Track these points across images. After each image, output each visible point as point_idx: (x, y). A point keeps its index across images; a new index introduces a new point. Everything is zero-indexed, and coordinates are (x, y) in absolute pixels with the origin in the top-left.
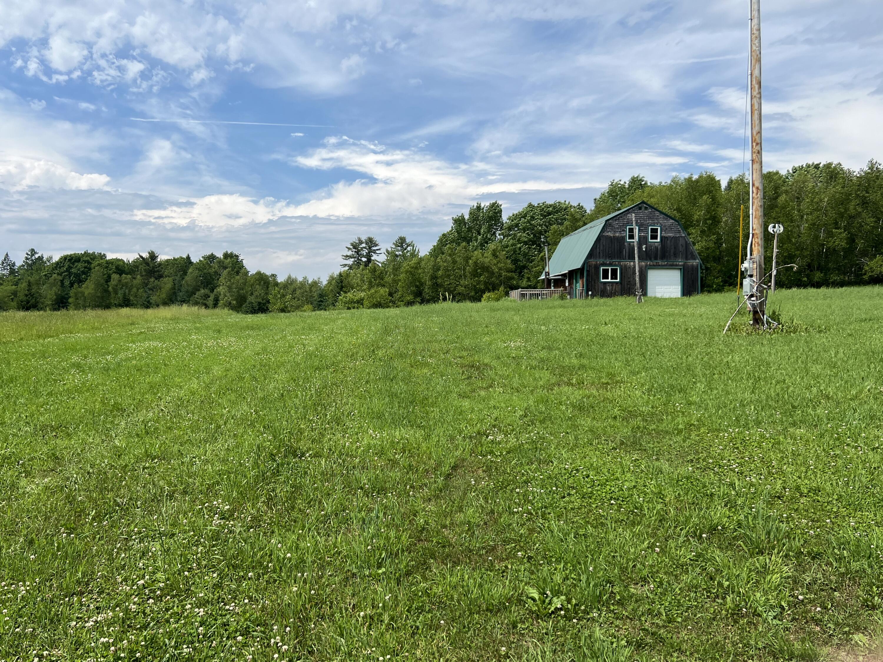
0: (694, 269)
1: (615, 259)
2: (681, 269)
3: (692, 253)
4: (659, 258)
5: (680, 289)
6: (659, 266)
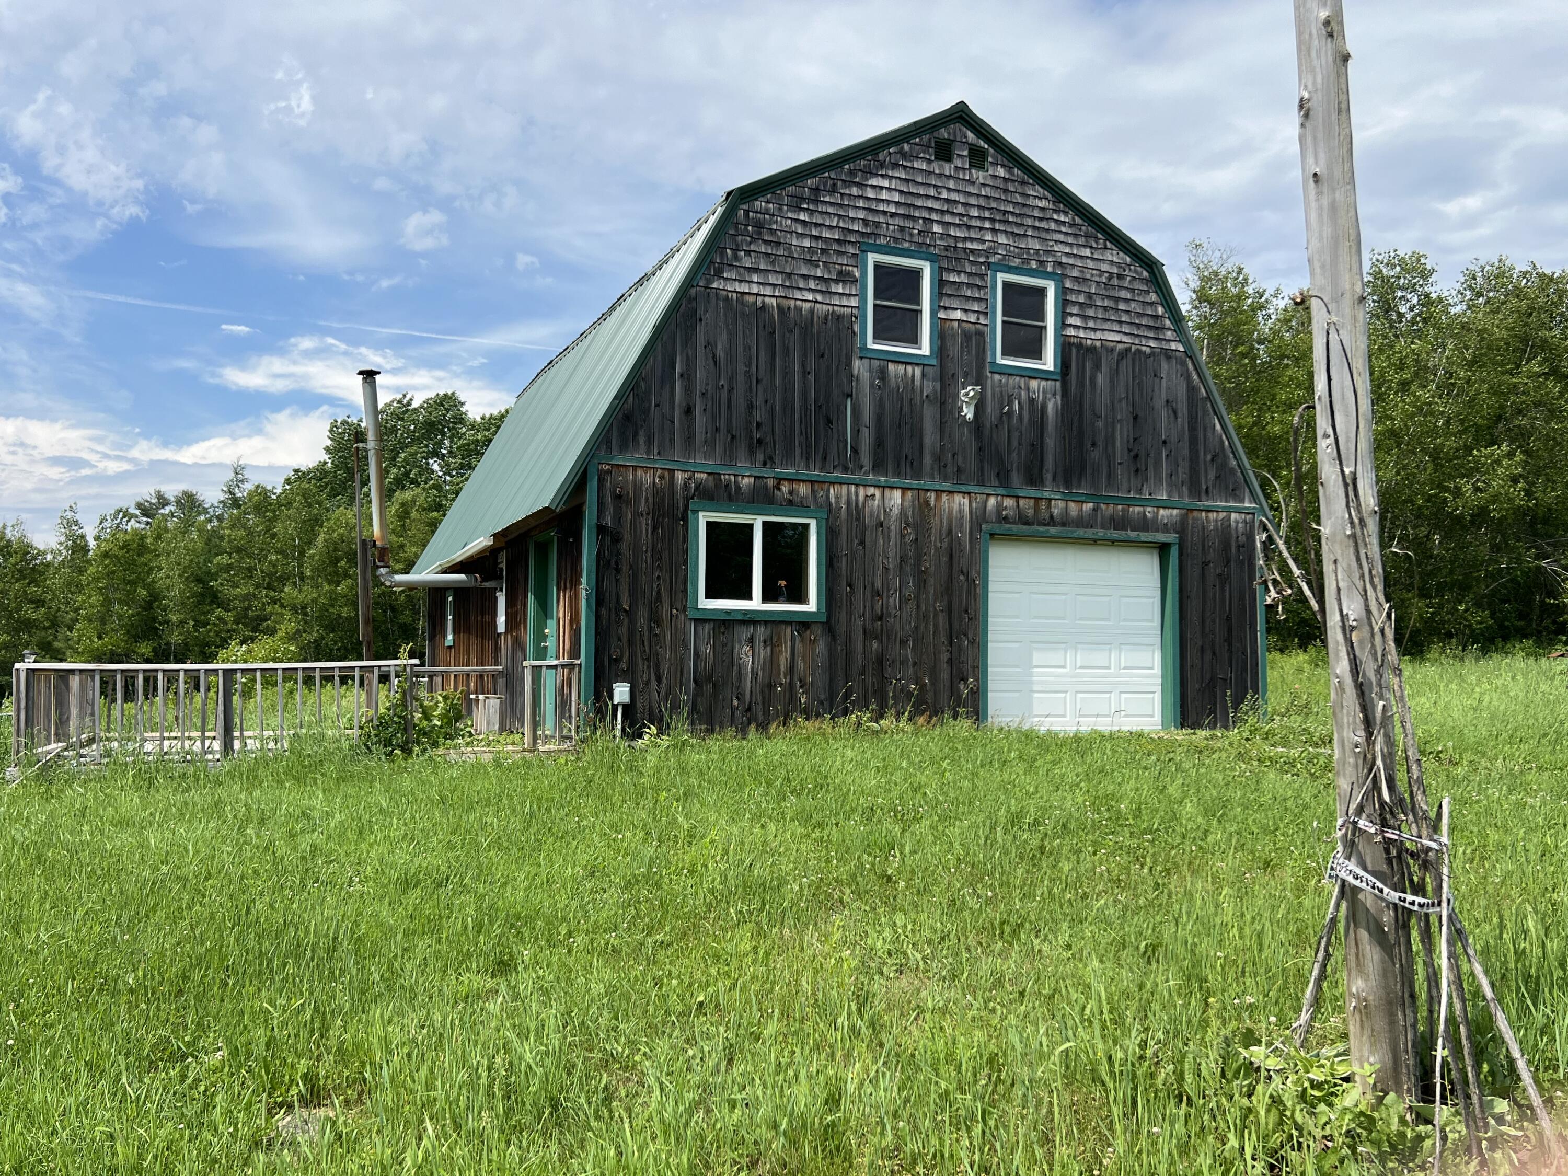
0: (1232, 551)
1: (788, 458)
2: (1163, 549)
3: (1218, 457)
4: (1049, 476)
5: (1157, 670)
6: (1052, 521)
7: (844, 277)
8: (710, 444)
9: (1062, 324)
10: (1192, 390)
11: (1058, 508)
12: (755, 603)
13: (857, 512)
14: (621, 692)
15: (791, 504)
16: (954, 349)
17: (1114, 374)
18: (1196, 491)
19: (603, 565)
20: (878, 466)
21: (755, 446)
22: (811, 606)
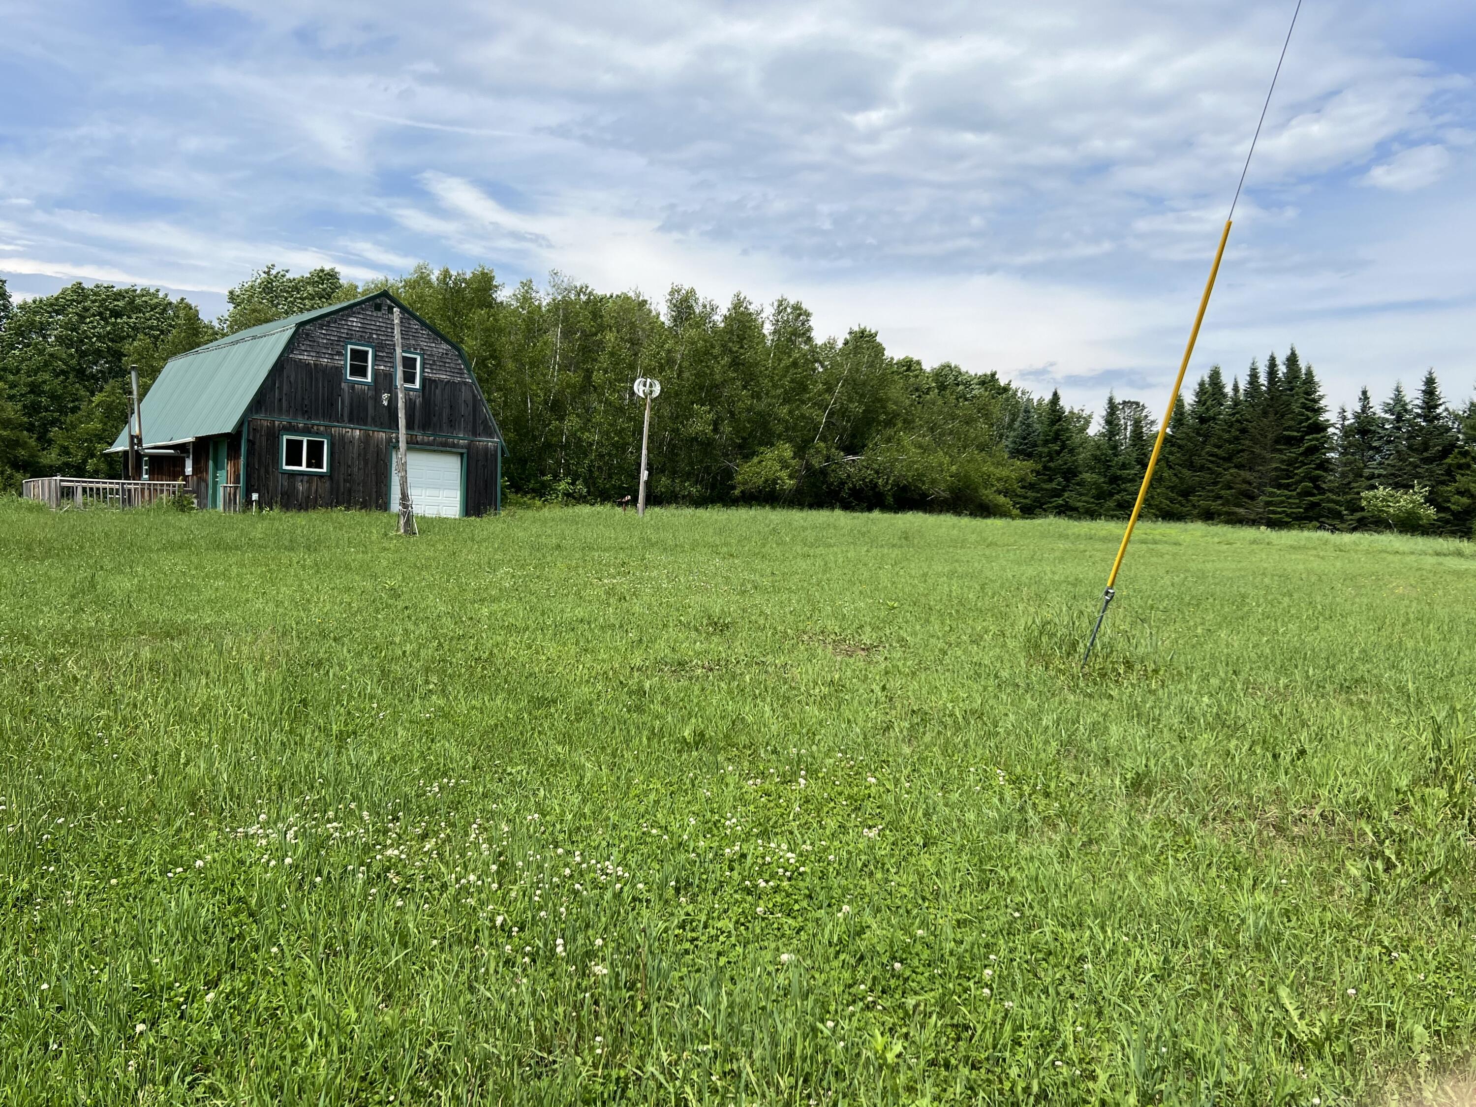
0: (488, 456)
1: (317, 419)
2: (462, 455)
3: (485, 422)
4: (416, 427)
5: (458, 499)
6: (417, 443)
7: (339, 353)
8: (288, 411)
9: (422, 371)
10: (474, 396)
11: (419, 438)
12: (304, 468)
13: (342, 437)
14: (255, 496)
15: (318, 434)
16: (381, 380)
17: (443, 390)
18: (475, 434)
19: (250, 453)
20: (351, 421)
21: (304, 413)
22: (325, 470)
